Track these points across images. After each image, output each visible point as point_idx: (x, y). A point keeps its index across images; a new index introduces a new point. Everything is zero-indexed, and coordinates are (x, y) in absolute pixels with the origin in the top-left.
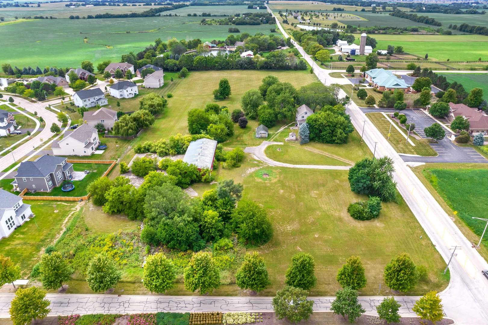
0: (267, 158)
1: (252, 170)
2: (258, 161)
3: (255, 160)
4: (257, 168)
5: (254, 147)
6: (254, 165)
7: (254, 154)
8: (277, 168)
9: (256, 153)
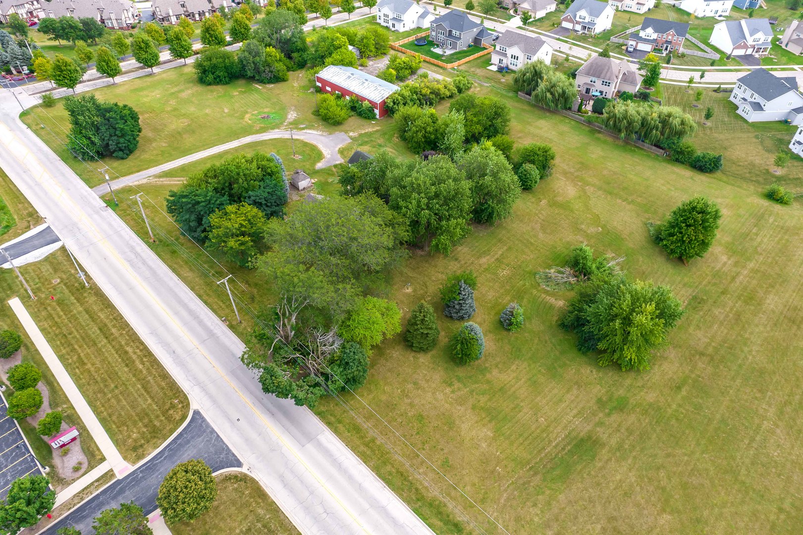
1: (291, 117)
2: (303, 129)
3: (307, 128)
6: (297, 122)
7: (322, 135)
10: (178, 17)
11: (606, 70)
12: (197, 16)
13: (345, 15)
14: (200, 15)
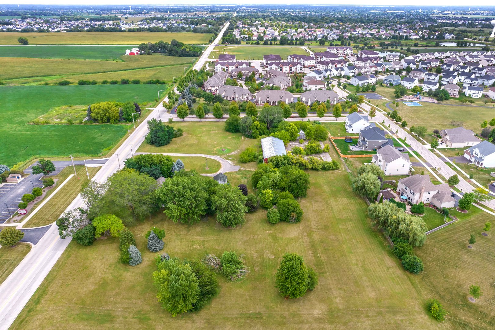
0: (220, 161)
1: (233, 153)
2: (228, 159)
3: (230, 160)
4: (229, 154)
5: (230, 171)
6: (231, 156)
7: (231, 165)
8: (215, 154)
9: (229, 166)
10: (263, 102)
11: (416, 184)
12: (272, 103)
13: (335, 118)
14: (273, 103)
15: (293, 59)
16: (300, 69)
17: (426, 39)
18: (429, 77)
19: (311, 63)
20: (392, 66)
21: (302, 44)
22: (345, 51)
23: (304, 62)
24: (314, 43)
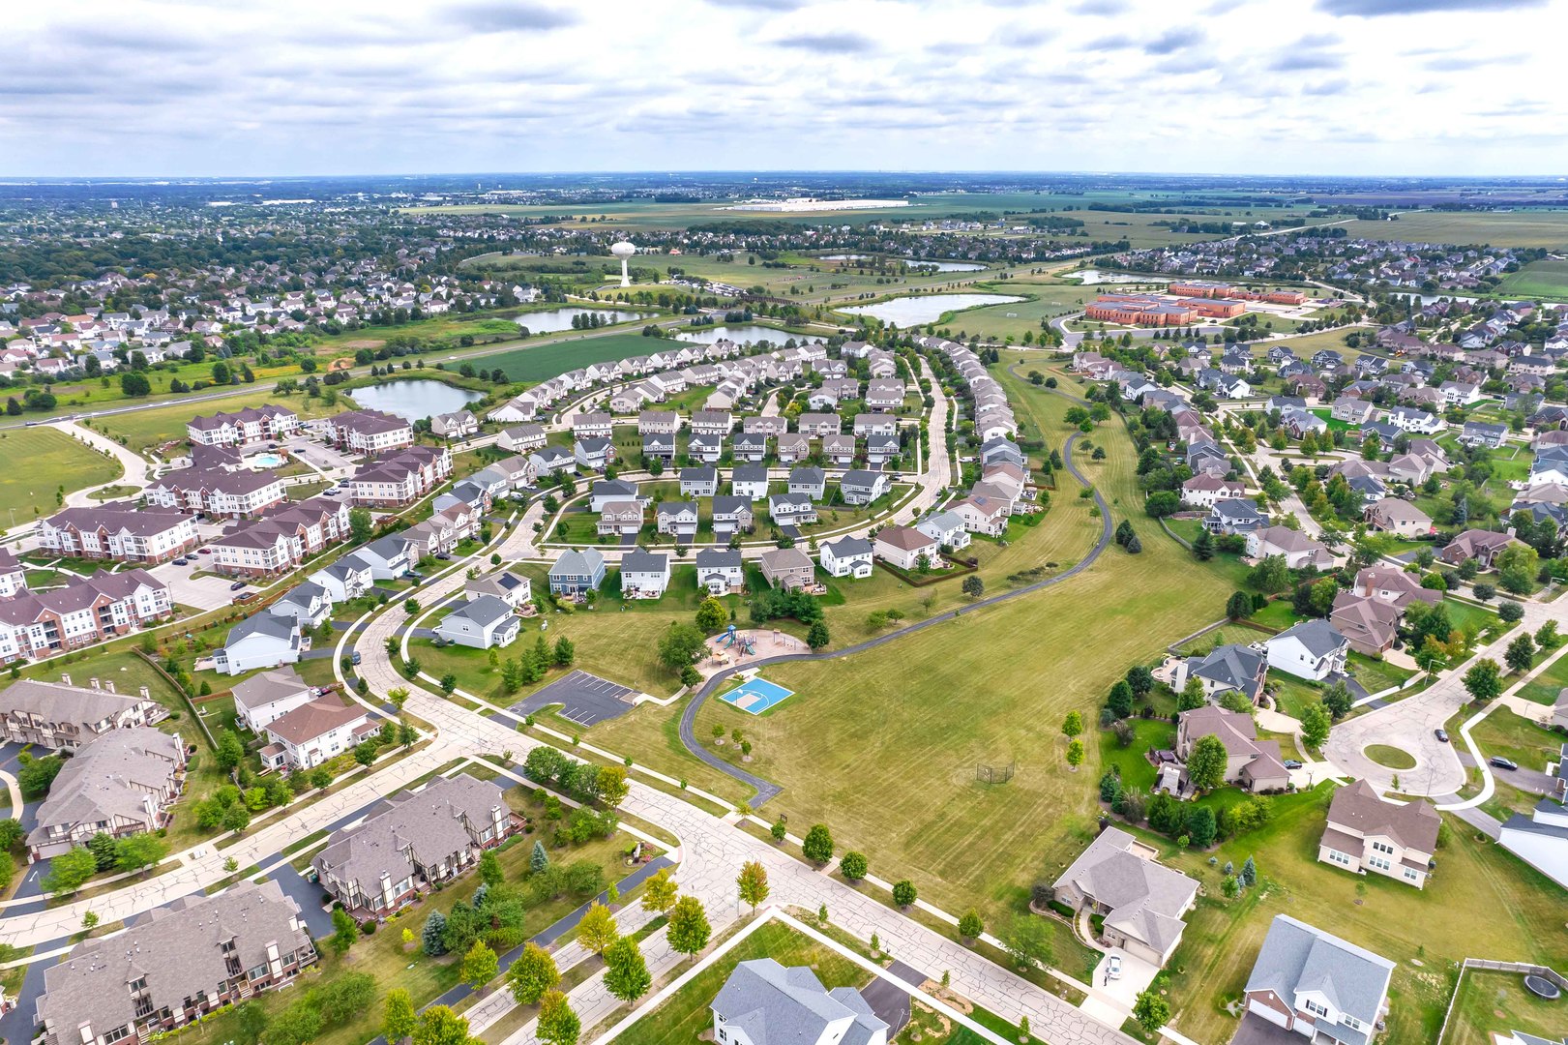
15: (76, 535)
16: (151, 602)
17: (471, 310)
18: (672, 519)
19: (176, 536)
20: (504, 482)
21: (44, 405)
22: (266, 424)
23: (138, 541)
24: (94, 386)
